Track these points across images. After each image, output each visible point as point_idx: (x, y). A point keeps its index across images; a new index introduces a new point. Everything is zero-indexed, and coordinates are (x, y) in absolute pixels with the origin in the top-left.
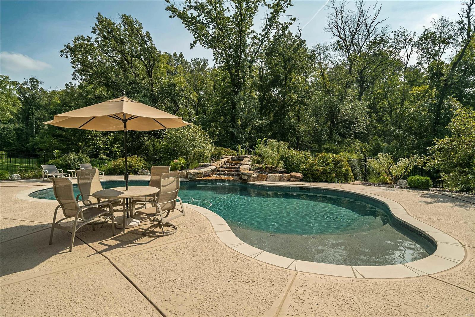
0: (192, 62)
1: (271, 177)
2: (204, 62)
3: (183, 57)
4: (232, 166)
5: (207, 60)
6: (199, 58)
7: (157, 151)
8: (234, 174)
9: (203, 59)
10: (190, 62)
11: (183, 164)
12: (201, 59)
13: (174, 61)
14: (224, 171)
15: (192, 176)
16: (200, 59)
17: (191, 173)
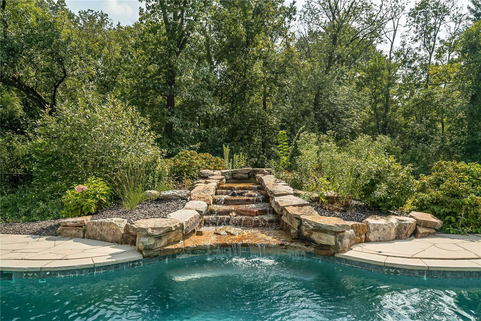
0: (80, 15)
1: (378, 230)
2: (102, 18)
3: (65, 5)
4: (237, 198)
5: (107, 15)
6: (92, 11)
7: (18, 159)
8: (258, 221)
9: (100, 12)
10: (78, 15)
11: (102, 194)
12: (96, 13)
13: (48, 9)
14: (227, 212)
15: (152, 242)
16: (94, 12)
17: (150, 231)
